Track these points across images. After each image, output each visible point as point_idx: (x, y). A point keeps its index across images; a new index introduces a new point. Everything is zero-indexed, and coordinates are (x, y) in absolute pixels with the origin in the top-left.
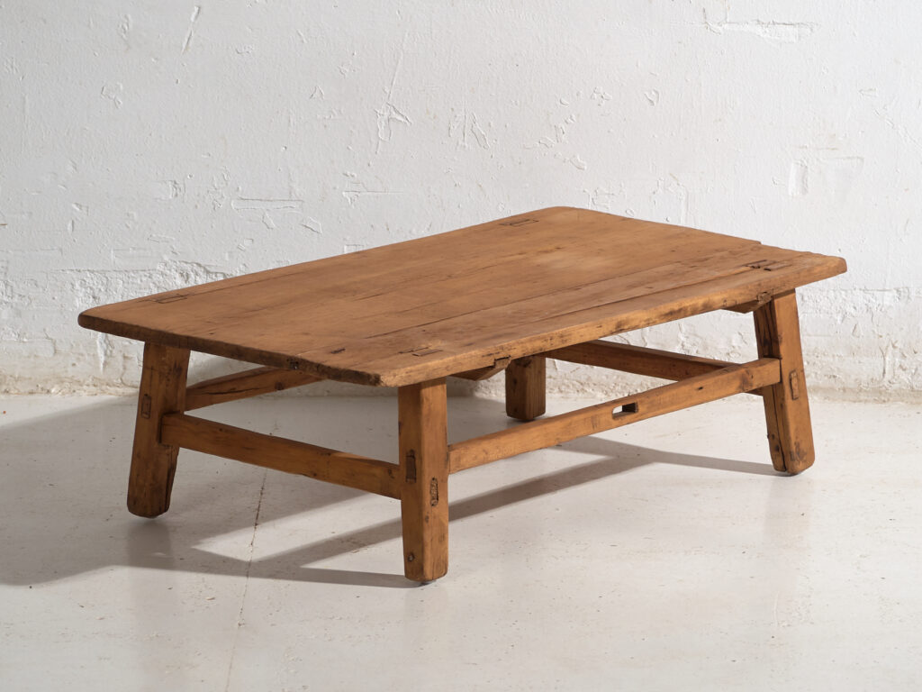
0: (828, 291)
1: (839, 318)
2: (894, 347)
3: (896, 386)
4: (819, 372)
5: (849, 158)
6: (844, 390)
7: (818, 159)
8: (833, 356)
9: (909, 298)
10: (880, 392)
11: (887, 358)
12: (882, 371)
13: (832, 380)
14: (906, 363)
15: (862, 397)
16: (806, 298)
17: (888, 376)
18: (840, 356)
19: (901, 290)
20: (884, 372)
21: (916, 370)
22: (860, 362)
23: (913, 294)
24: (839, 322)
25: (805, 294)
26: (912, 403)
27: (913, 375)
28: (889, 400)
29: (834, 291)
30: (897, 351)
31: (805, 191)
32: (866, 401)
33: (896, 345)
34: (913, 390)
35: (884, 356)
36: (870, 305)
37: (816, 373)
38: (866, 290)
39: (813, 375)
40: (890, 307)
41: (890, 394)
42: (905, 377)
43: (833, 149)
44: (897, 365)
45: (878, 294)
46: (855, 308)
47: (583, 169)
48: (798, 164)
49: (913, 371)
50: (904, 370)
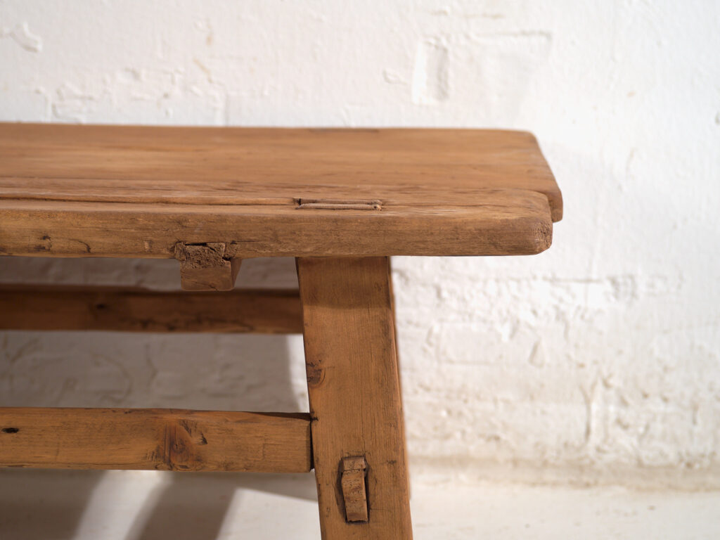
0: (485, 282)
1: (505, 331)
2: (607, 385)
3: (610, 457)
4: (469, 430)
5: (524, 33)
6: (515, 462)
7: (467, 37)
8: (495, 401)
9: (634, 295)
10: (581, 469)
11: (595, 407)
12: (583, 429)
13: (493, 444)
14: (628, 415)
15: (549, 476)
16: (445, 294)
17: (595, 439)
18: (506, 402)
19: (620, 280)
20: (588, 432)
21: (647, 428)
22: (544, 413)
23: (642, 289)
24: (505, 339)
25: (443, 285)
26: (639, 489)
27: (641, 438)
28: (596, 483)
29: (497, 281)
30: (612, 393)
31: (443, 94)
32: (555, 484)
33: (611, 381)
34: (640, 464)
35: (588, 402)
36: (563, 307)
37: (463, 432)
38: (554, 280)
39: (458, 435)
40: (599, 312)
41: (599, 473)
42: (626, 441)
43: (496, 17)
44: (613, 418)
45: (578, 288)
46: (535, 312)
47: (35, 50)
48: (430, 44)
49: (641, 430)
50: (625, 427)
